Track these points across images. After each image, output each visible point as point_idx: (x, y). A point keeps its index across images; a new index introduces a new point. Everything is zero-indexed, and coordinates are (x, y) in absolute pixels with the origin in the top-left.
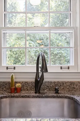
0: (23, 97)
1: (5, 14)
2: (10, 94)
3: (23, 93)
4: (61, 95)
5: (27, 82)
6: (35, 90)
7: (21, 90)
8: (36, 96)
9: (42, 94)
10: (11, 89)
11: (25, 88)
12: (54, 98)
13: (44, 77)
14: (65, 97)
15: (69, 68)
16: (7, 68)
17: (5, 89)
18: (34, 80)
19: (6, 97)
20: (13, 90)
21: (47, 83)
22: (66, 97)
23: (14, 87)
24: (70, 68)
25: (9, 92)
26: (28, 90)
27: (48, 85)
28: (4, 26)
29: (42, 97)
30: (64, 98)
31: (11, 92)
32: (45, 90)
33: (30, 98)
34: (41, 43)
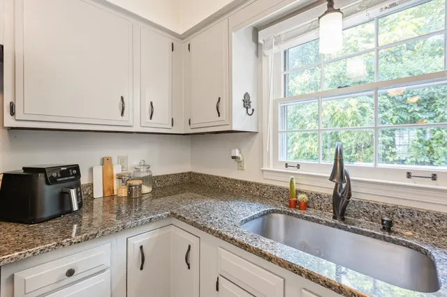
0: (307, 218)
1: (285, 75)
2: (286, 209)
3: (311, 213)
4: (393, 237)
5: (319, 195)
6: (334, 212)
7: (309, 207)
8: (332, 224)
9: (345, 223)
10: (290, 202)
11: (316, 204)
12: (374, 237)
13: (352, 190)
14: (404, 244)
15: (434, 177)
16: (287, 165)
17: (282, 199)
18: (331, 193)
19: (280, 212)
20: (292, 203)
21: (365, 205)
22: (409, 246)
23: (295, 199)
24: (438, 177)
25: (287, 206)
26: (321, 209)
27: (368, 210)
28: (282, 96)
29: (345, 229)
30: (404, 246)
31: (290, 207)
32: (360, 217)
33: (321, 224)
34: (400, 97)
